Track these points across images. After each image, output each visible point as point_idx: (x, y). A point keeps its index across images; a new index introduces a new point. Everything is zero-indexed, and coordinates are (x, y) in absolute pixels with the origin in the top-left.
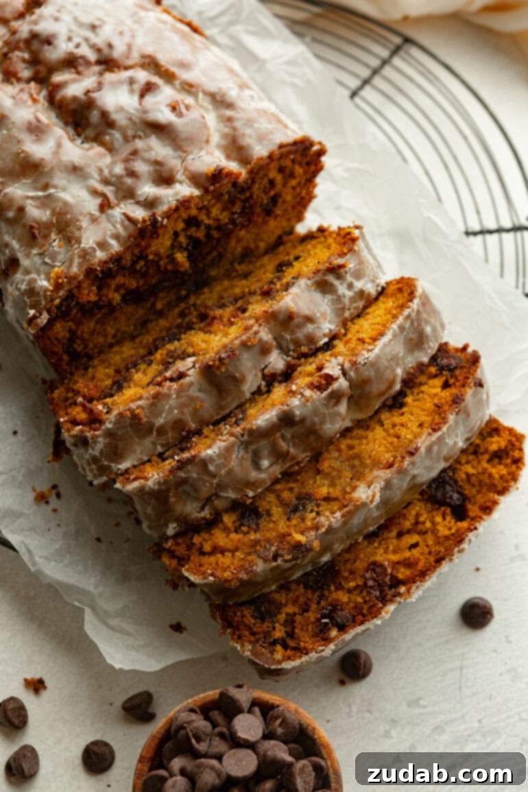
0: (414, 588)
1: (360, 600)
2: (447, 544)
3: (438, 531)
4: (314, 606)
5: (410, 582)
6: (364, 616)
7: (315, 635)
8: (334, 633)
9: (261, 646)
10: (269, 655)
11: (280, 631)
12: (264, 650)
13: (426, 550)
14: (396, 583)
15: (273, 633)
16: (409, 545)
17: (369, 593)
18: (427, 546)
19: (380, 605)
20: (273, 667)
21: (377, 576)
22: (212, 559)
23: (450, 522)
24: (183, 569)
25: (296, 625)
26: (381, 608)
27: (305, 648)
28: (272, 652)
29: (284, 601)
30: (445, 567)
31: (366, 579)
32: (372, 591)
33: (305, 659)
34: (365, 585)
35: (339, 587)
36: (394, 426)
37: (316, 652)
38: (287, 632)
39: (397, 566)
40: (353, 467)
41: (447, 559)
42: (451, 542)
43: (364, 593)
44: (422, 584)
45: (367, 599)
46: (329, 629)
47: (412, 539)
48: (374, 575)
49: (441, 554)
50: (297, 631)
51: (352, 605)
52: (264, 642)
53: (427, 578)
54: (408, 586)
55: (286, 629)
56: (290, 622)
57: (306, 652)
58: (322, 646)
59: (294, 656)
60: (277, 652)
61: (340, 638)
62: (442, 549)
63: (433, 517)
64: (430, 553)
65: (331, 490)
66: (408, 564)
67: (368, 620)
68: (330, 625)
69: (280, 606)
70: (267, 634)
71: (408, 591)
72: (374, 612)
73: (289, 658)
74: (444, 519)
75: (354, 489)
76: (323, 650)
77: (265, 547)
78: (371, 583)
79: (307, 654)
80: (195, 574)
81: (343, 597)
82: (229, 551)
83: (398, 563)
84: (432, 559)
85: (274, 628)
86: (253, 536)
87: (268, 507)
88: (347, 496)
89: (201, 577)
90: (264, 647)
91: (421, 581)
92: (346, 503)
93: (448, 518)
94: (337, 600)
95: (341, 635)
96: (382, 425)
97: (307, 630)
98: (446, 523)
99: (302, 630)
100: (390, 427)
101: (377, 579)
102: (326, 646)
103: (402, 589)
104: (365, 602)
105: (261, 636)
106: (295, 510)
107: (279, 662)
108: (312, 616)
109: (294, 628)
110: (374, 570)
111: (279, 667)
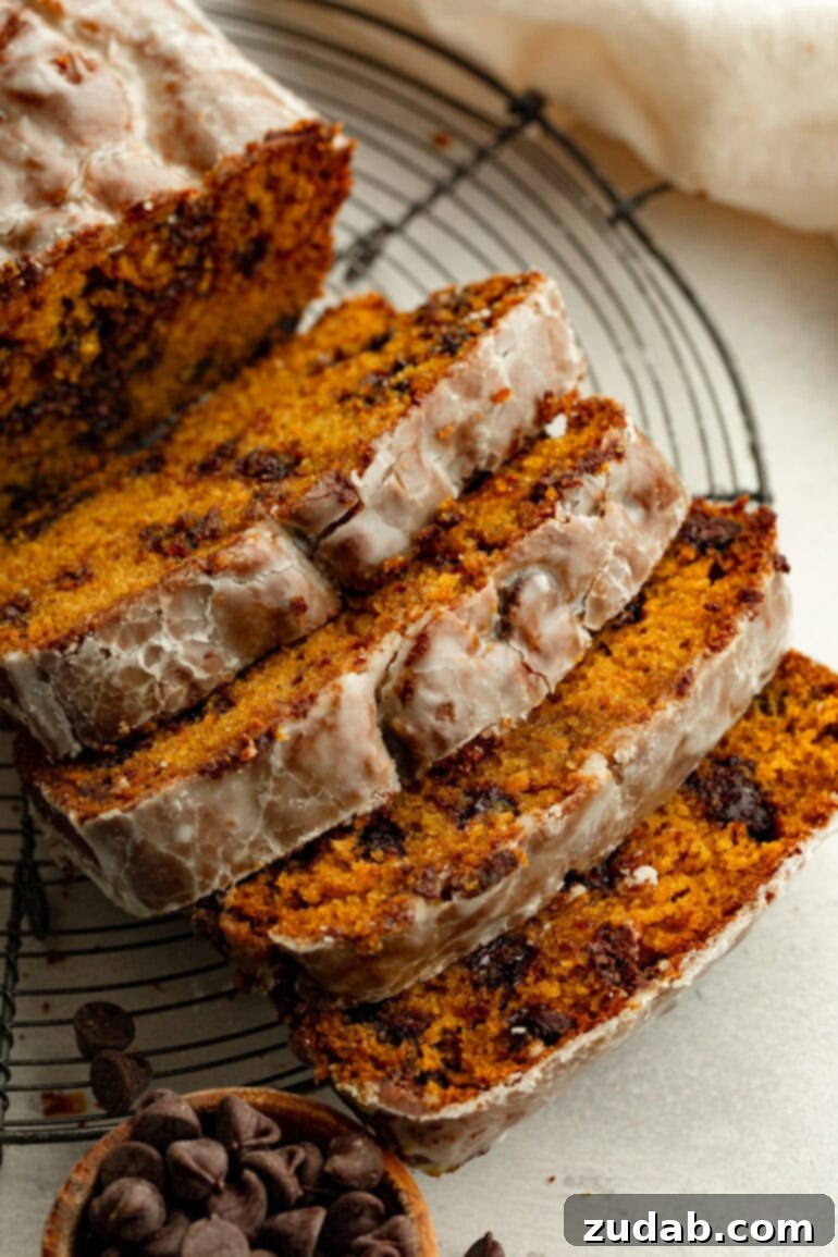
0: (686, 960)
1: (582, 990)
2: (744, 883)
3: (726, 863)
4: (495, 1013)
5: (676, 952)
6: (593, 1015)
7: (501, 1058)
8: (537, 1048)
9: (397, 1084)
10: (414, 1099)
11: (432, 1058)
12: (403, 1092)
13: (705, 898)
14: (651, 958)
15: (418, 1062)
16: (672, 893)
17: (599, 977)
18: (707, 890)
19: (623, 994)
20: (425, 1118)
21: (614, 947)
22: (324, 910)
23: (746, 847)
24: (271, 933)
25: (461, 1045)
26: (625, 999)
27: (483, 1080)
28: (420, 1095)
29: (436, 1010)
30: (742, 920)
31: (592, 954)
32: (605, 973)
33: (484, 1098)
34: (592, 963)
35: (543, 975)
36: (632, 652)
37: (506, 1085)
38: (444, 1060)
39: (651, 930)
40: (568, 730)
41: (746, 907)
42: (749, 878)
43: (591, 978)
44: (700, 952)
45: (597, 986)
46: (527, 1043)
47: (677, 883)
48: (609, 947)
49: (735, 899)
50: (465, 1056)
51: (568, 1001)
52: (403, 1078)
53: (710, 941)
54: (673, 959)
55: (443, 1055)
56: (450, 1043)
57: (486, 1085)
58: (518, 1071)
59: (463, 1095)
60: (431, 1092)
61: (550, 1058)
62: (735, 892)
63: (714, 842)
64: (712, 901)
65: (536, 772)
66: (671, 925)
67: (602, 1021)
68: (530, 1037)
69: (429, 1019)
70: (407, 1065)
71: (675, 966)
72: (610, 1008)
73: (454, 1100)
74: (735, 843)
75: (581, 763)
76: (518, 1081)
77: (425, 876)
78: (602, 959)
79: (487, 1088)
80: (293, 937)
81: (551, 990)
82: (352, 893)
83: (654, 925)
84: (717, 911)
85: (420, 1054)
86: (396, 864)
87: (414, 818)
88: (570, 776)
89: (308, 940)
90: (403, 1087)
91: (699, 948)
92: (568, 788)
93: (743, 841)
94: (538, 997)
95: (552, 1052)
96: (608, 653)
97: (485, 1051)
98: (740, 848)
99: (475, 1053)
100: (625, 654)
101: (614, 952)
102: (524, 1072)
103: (663, 965)
104: (593, 993)
105: (398, 1067)
106: (471, 812)
107: (435, 1109)
108: (493, 1027)
109: (458, 1052)
110: (607, 938)
111: (436, 1117)
